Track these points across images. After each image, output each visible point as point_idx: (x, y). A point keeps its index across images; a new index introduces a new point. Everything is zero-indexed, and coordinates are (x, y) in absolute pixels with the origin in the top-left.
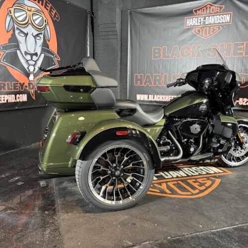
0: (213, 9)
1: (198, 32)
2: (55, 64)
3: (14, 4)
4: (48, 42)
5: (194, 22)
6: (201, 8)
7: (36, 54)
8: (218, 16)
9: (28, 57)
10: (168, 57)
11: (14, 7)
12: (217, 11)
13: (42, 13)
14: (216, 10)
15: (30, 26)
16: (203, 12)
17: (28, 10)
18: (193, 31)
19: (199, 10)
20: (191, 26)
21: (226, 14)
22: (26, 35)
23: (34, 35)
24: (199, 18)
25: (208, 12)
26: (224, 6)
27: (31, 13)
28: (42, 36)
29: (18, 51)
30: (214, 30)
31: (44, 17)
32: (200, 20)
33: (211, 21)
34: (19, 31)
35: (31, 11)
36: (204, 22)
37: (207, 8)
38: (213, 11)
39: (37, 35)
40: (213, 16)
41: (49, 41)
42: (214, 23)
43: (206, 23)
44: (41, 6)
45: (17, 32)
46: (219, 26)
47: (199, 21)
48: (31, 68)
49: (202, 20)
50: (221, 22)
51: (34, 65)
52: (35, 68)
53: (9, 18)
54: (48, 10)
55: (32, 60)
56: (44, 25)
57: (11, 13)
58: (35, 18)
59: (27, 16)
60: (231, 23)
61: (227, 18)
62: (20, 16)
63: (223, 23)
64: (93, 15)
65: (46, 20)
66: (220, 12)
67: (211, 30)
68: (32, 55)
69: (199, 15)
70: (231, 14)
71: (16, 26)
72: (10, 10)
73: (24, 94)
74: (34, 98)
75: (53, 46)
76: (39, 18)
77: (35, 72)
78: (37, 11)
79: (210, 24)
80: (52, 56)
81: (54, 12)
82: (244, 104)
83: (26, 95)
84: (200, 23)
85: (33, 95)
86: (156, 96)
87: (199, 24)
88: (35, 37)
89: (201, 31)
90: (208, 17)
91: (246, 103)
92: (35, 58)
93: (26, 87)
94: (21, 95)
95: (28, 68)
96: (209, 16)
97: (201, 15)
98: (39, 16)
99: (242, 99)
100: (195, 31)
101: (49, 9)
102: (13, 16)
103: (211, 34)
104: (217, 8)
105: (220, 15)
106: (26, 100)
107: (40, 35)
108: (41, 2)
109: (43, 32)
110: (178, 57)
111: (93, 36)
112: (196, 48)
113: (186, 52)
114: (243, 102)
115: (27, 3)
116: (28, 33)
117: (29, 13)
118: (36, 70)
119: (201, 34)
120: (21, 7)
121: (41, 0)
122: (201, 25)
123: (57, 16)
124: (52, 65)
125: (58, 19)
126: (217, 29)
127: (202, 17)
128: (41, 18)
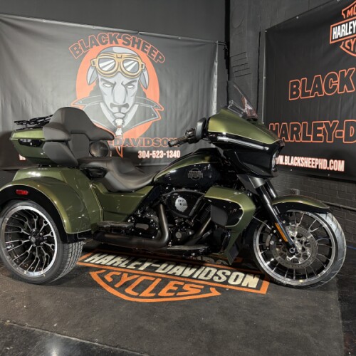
1: (348, 48)
3: (99, 54)
4: (144, 90)
5: (343, 30)
6: (353, 6)
7: (126, 106)
9: (115, 110)
10: (308, 94)
11: (99, 58)
13: (138, 58)
15: (120, 74)
17: (118, 58)
18: (341, 47)
19: (350, 9)
20: (339, 38)
22: (113, 85)
23: (124, 84)
24: (350, 23)
27: (121, 60)
28: (136, 84)
29: (102, 104)
31: (139, 61)
32: (352, 25)
34: (103, 82)
35: (121, 58)
39: (130, 84)
41: (146, 89)
44: (137, 50)
45: (101, 83)
47: (350, 28)
48: (119, 122)
49: (355, 25)
51: (123, 118)
52: (124, 121)
53: (91, 70)
54: (146, 52)
55: (120, 112)
56: (140, 70)
57: (94, 64)
58: (126, 65)
59: (115, 65)
62: (106, 66)
65: (142, 65)
68: (120, 107)
69: (350, 17)
71: (100, 77)
72: (93, 62)
74: (121, 155)
75: (153, 94)
77: (123, 126)
80: (151, 107)
81: (156, 53)
84: (352, 30)
85: (120, 152)
87: (350, 33)
88: (125, 86)
89: (353, 44)
92: (124, 110)
93: (111, 143)
95: (114, 121)
97: (354, 16)
98: (132, 62)
100: (344, 46)
101: (148, 51)
102: (97, 67)
107: (134, 83)
108: (136, 46)
109: (138, 79)
110: (321, 93)
111: (229, 73)
112: (346, 74)
113: (331, 83)
115: (116, 49)
116: (115, 83)
117: (118, 60)
118: (126, 124)
119: (352, 50)
120: (107, 55)
121: (136, 43)
122: (353, 34)
123: (160, 57)
124: (151, 117)
125: (162, 60)
127: (355, 20)
128: (136, 63)
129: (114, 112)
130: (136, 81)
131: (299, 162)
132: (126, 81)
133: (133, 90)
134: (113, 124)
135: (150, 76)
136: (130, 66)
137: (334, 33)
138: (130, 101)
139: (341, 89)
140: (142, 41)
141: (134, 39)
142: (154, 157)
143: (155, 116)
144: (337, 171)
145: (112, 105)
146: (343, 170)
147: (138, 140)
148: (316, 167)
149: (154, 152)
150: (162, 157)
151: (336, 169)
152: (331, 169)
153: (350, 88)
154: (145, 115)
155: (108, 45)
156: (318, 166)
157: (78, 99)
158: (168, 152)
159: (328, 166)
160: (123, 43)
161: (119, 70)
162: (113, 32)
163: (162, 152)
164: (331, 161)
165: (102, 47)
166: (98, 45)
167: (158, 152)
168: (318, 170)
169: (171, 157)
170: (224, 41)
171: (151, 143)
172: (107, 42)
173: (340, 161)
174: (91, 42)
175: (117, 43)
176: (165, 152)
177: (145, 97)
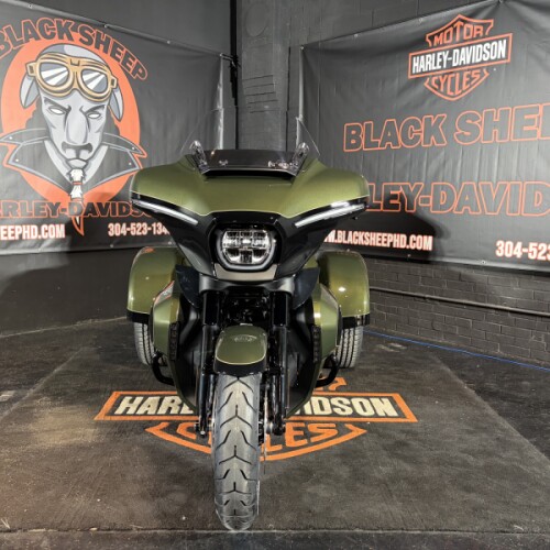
0: (468, 29)
1: (436, 86)
3: (40, 55)
4: (116, 122)
5: (428, 63)
6: (444, 31)
7: (88, 147)
8: (480, 46)
9: (71, 154)
10: (376, 144)
11: (40, 61)
12: (478, 35)
13: (105, 68)
14: (476, 33)
15: (76, 92)
16: (448, 38)
17: (72, 64)
18: (426, 84)
19: (438, 34)
20: (422, 72)
21: (497, 40)
22: (67, 111)
23: (85, 110)
24: (439, 54)
25: (458, 39)
26: (492, 21)
27: (79, 69)
28: (103, 112)
29: (47, 143)
30: (472, 79)
31: (108, 73)
32: (441, 57)
33: (463, 59)
34: (49, 105)
35: (78, 65)
36: (449, 63)
37: (455, 30)
38: (468, 34)
39: (93, 110)
40: (469, 46)
41: (119, 120)
42: (471, 64)
43: (454, 65)
44: (104, 55)
45: (45, 107)
46: (481, 68)
47: (439, 60)
48: (77, 175)
49: (445, 58)
50: (485, 59)
51: (83, 169)
52: (84, 174)
53: (27, 83)
54: (118, 60)
55: (78, 158)
56: (109, 89)
57: (32, 71)
58: (86, 78)
59: (68, 75)
60: (509, 60)
61: (499, 49)
63: (490, 60)
65: (113, 81)
66: (484, 37)
67: (465, 79)
68: (78, 149)
69: (439, 45)
70: (507, 39)
71: (43, 95)
72: (31, 68)
73: (60, 223)
74: (82, 232)
75: (131, 130)
76: (97, 77)
77: (84, 182)
78: (95, 64)
79: (463, 65)
80: (128, 150)
81: (134, 63)
82: (541, 258)
83: (63, 226)
84: (441, 64)
85: (79, 226)
86: (350, 233)
87: (439, 67)
88: (87, 114)
89: (442, 82)
90: (457, 51)
91: (545, 255)
92: (85, 154)
93: (64, 210)
94: (52, 226)
95: (69, 174)
96: (460, 48)
97: (444, 45)
98: (97, 74)
99: (535, 245)
100: (430, 84)
101: (121, 58)
102: (38, 77)
104: (476, 27)
105: (483, 43)
106: (63, 236)
107: (100, 111)
108: (102, 47)
109: (106, 103)
110: (396, 144)
112: (433, 122)
113: (412, 132)
114: (539, 251)
115: (69, 49)
116: (70, 108)
117: (73, 69)
118: (88, 178)
119: (442, 90)
120: (55, 59)
121: (102, 42)
122: (442, 69)
123: (140, 71)
124: (127, 167)
126: (478, 76)
127: (445, 51)
128: (103, 76)
129: (68, 157)
130: (103, 106)
131: (361, 238)
132: (88, 106)
133: (99, 122)
134: (68, 178)
135: (124, 101)
136: (93, 81)
137: (415, 64)
138: (95, 140)
139: (427, 141)
140: (112, 40)
141: (98, 35)
142: (133, 234)
143: (134, 166)
144: (422, 250)
145: (65, 146)
146: (430, 249)
147: (107, 205)
148: (388, 245)
149: (133, 224)
150: (145, 233)
151: (419, 248)
152: (413, 247)
153: (439, 140)
154: (118, 164)
155: (56, 40)
156: (392, 243)
157: (5, 132)
158: (154, 225)
159: (408, 243)
160: (81, 40)
161: (76, 86)
162: (64, 18)
163: (145, 224)
164: (413, 237)
165: (44, 42)
166: (38, 38)
167: (139, 224)
168: (391, 249)
169: (159, 233)
170: (229, 53)
171: (127, 212)
172: (53, 36)
173: (425, 237)
174: (26, 32)
175: (70, 38)
176: (149, 225)
177: (118, 133)
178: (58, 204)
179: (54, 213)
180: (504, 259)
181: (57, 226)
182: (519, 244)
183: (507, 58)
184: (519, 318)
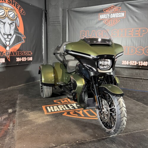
0: (114, 9)
2: (22, 41)
4: (18, 28)
5: (104, 16)
6: (108, 9)
7: (10, 35)
9: (6, 36)
13: (14, 11)
14: (117, 10)
15: (7, 18)
16: (109, 11)
17: (6, 9)
18: (103, 22)
19: (107, 10)
20: (102, 19)
21: (122, 12)
22: (4, 23)
23: (9, 23)
24: (107, 15)
25: (112, 11)
26: (121, 8)
27: (7, 11)
28: (14, 24)
31: (15, 13)
32: (108, 15)
33: (113, 16)
35: (7, 9)
36: (110, 17)
37: (111, 9)
38: (114, 10)
40: (115, 13)
41: (19, 27)
42: (115, 18)
43: (111, 17)
44: (14, 7)
46: (118, 19)
47: (107, 16)
48: (8, 43)
49: (109, 15)
50: (119, 17)
51: (9, 41)
52: (10, 43)
54: (18, 9)
55: (8, 38)
56: (16, 17)
58: (10, 13)
59: (5, 12)
60: (125, 17)
61: (123, 14)
62: (1, 12)
63: (120, 17)
64: (46, 12)
65: (16, 15)
66: (119, 11)
67: (114, 21)
68: (8, 35)
69: (107, 12)
70: (125, 12)
73: (3, 58)
74: (9, 60)
75: (21, 30)
76: (12, 13)
77: (10, 45)
78: (12, 9)
79: (113, 18)
80: (21, 36)
81: (22, 10)
82: (133, 64)
83: (4, 59)
84: (108, 17)
85: (9, 59)
87: (107, 18)
89: (108, 22)
90: (112, 14)
91: (134, 64)
92: (10, 37)
93: (4, 54)
94: (1, 59)
95: (5, 43)
96: (112, 13)
97: (108, 12)
98: (12, 12)
99: (132, 61)
100: (105, 22)
101: (18, 8)
103: (114, 23)
104: (117, 9)
105: (118, 13)
106: (5, 62)
108: (13, 4)
109: (15, 22)
110: (95, 37)
111: (46, 24)
113: (100, 34)
114: (132, 63)
115: (5, 4)
116: (5, 23)
117: (6, 11)
118: (11, 44)
120: (1, 7)
121: (14, 3)
122: (108, 18)
123: (23, 12)
125: (24, 14)
126: (117, 21)
127: (109, 14)
128: (14, 13)
129: (5, 38)
130: (14, 22)
132: (10, 22)
134: (5, 44)
135: (19, 21)
136: (11, 14)
137: (100, 17)
138: (12, 33)
139: (104, 36)
140: (16, 3)
141: (12, 1)
142: (22, 61)
145: (4, 34)
147: (16, 52)
149: (22, 58)
150: (25, 60)
158: (28, 58)
160: (8, 2)
163: (25, 58)
169: (29, 60)
171: (21, 54)
175: (5, 1)
176: (27, 58)
177: (18, 31)
178: (3, 52)
179: (2, 55)
180: (124, 65)
181: (3, 59)
182: (128, 61)
183: (124, 17)
184: (128, 79)
